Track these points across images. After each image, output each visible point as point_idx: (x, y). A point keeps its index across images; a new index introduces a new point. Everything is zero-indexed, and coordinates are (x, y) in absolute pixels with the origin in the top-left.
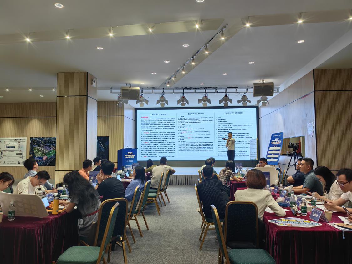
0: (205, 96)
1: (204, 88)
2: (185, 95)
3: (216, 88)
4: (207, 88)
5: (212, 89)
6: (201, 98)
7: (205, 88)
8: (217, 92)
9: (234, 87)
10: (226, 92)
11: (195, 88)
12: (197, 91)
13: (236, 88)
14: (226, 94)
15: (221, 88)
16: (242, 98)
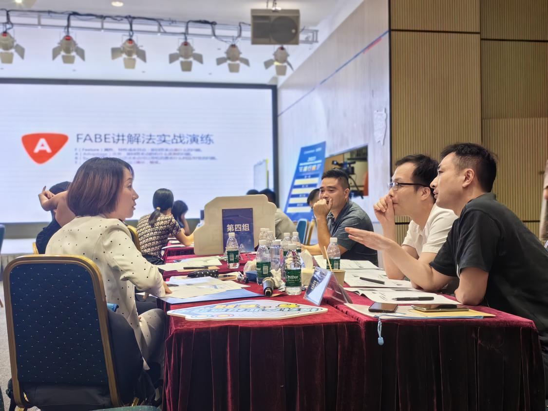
0: (130, 40)
1: (126, 17)
2: (73, 33)
3: (158, 21)
4: (134, 18)
5: (150, 22)
6: (118, 45)
7: (131, 19)
8: (162, 31)
9: (206, 22)
10: (186, 34)
11: (102, 17)
12: (108, 25)
13: (213, 24)
14: (186, 39)
15: (172, 22)
16: (227, 53)
